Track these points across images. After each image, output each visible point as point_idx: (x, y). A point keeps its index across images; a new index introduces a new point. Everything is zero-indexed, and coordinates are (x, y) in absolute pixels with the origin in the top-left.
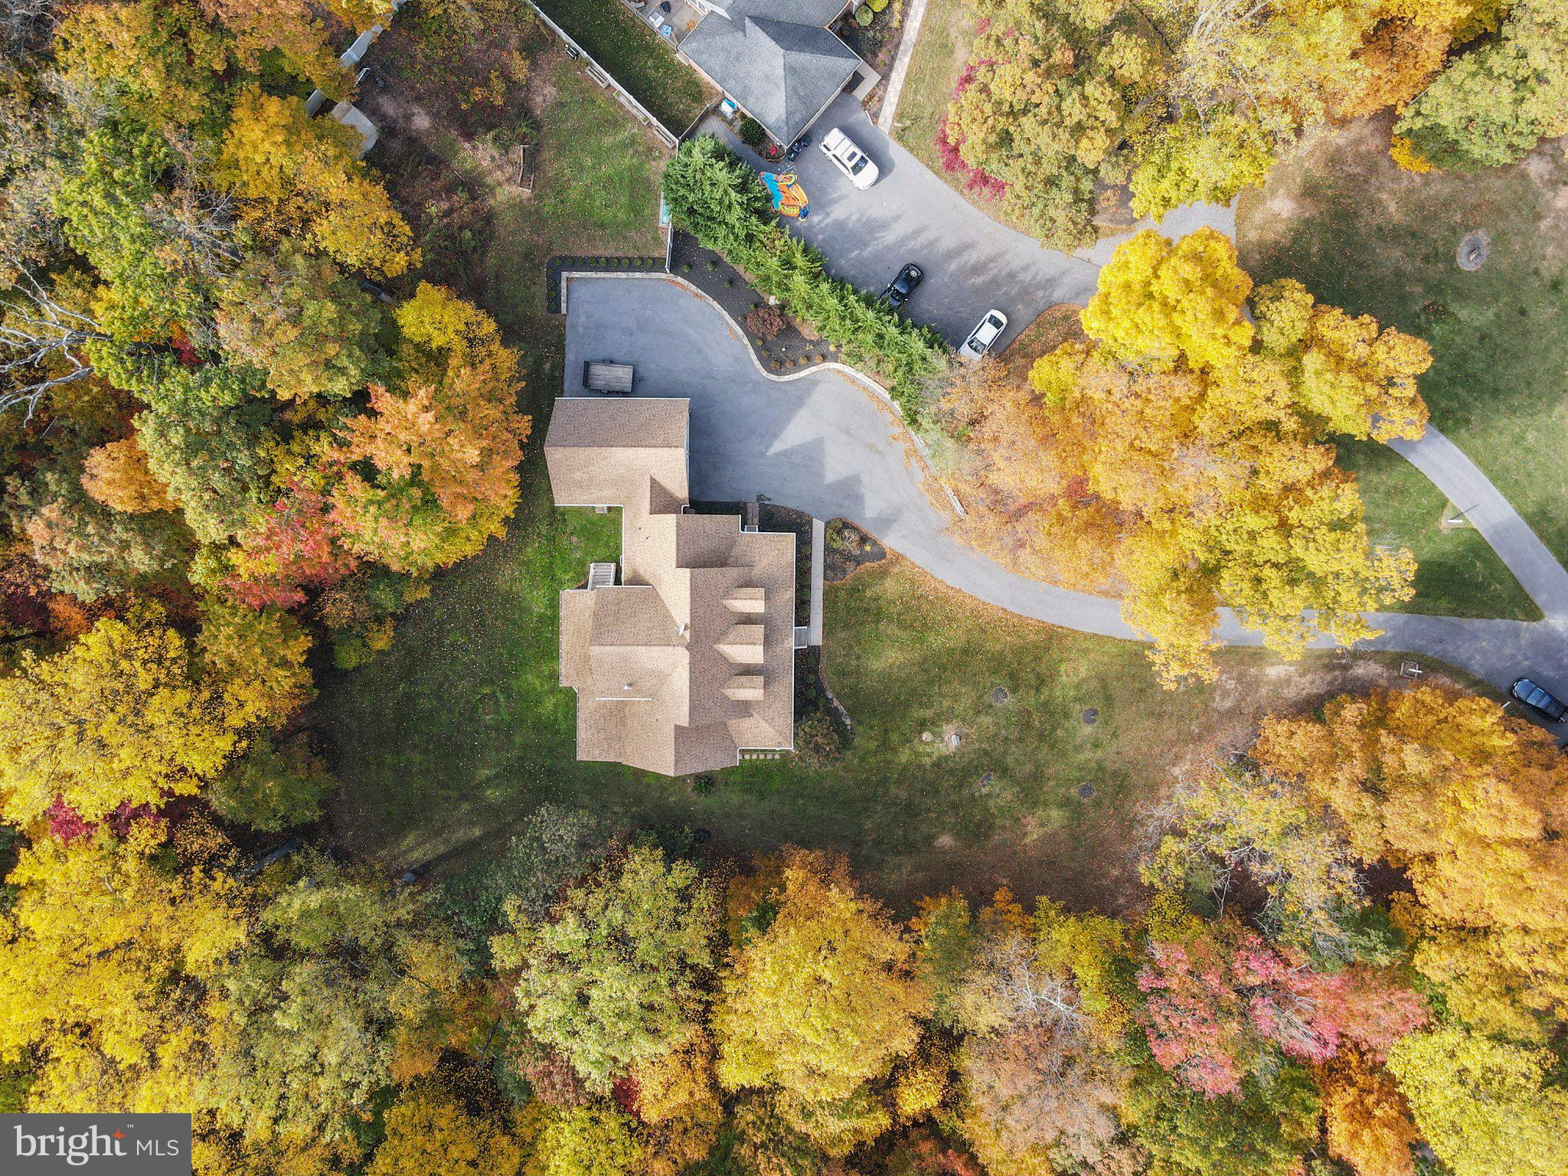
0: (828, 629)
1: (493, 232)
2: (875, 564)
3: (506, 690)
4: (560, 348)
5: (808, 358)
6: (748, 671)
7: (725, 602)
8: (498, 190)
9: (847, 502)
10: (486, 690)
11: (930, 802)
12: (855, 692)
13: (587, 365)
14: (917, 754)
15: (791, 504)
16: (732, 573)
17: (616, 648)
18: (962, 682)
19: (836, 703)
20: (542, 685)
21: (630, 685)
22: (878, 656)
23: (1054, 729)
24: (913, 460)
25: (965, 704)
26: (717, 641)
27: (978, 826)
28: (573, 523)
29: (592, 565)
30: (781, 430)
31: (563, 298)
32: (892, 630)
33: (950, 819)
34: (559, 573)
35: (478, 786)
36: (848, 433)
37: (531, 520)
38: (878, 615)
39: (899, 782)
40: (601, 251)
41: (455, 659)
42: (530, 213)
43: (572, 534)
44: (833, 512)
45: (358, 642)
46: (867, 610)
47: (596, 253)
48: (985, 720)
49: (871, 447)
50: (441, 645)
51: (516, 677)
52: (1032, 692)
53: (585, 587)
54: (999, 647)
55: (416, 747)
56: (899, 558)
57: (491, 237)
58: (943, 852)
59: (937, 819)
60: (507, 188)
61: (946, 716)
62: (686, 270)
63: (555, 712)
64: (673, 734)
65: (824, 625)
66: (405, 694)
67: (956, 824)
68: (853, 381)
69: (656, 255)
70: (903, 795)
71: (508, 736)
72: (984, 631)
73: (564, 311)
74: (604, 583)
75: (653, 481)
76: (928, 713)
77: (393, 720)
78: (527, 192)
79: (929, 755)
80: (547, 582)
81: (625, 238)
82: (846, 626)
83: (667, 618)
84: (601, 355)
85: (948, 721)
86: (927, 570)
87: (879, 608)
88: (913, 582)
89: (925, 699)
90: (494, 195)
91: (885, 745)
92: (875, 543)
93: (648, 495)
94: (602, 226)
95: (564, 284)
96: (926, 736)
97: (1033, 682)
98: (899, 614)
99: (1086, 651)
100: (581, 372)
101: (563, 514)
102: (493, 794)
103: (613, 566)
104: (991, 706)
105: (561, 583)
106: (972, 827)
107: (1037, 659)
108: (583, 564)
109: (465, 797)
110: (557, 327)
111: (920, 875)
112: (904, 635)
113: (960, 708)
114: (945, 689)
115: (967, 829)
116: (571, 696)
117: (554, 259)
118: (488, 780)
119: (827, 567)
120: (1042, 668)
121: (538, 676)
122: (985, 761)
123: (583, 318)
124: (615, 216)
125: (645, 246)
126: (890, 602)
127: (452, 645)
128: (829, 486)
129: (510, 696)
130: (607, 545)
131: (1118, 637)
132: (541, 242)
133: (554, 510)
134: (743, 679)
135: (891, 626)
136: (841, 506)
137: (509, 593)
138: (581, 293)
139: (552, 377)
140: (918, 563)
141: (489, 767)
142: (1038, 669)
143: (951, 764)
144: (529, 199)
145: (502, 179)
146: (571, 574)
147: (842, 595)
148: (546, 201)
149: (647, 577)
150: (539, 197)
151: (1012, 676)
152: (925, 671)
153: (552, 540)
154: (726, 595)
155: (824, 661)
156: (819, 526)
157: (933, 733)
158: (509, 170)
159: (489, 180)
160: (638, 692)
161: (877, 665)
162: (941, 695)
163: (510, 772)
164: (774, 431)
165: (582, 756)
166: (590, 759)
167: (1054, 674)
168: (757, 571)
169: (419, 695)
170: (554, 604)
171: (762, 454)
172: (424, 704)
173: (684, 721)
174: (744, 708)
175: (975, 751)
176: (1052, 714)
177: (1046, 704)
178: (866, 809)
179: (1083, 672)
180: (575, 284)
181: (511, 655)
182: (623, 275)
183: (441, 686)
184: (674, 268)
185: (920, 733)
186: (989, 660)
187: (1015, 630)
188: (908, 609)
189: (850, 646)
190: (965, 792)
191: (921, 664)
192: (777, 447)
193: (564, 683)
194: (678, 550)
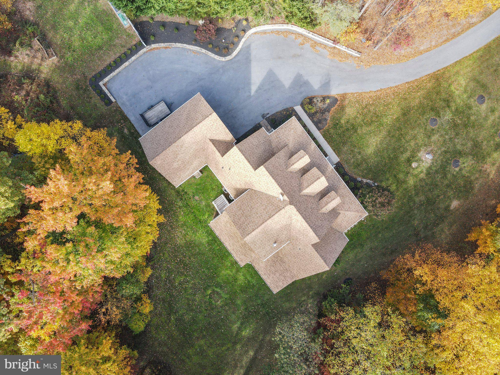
0: (337, 151)
1: (54, 89)
2: (336, 106)
3: (218, 285)
4: (125, 118)
5: (238, 36)
6: (323, 194)
7: (289, 170)
8: (42, 68)
9: (302, 89)
10: (209, 292)
11: (436, 192)
12: (369, 170)
13: (142, 116)
14: (416, 176)
15: (279, 108)
16: (282, 154)
17: (257, 230)
18: (413, 128)
19: (365, 181)
20: (232, 272)
21: (275, 242)
22: (368, 147)
23: (469, 118)
24: (318, 48)
25: (421, 138)
26: (300, 190)
27: (465, 186)
28: (190, 191)
29: (213, 203)
30: (250, 79)
31: (109, 95)
32: (365, 129)
33: (450, 193)
34: (201, 218)
35: (237, 334)
36: (280, 58)
37: (172, 203)
38: (354, 128)
39: (417, 194)
40: (109, 59)
41: (186, 289)
42: (64, 67)
43: (194, 196)
44: (300, 98)
45: (138, 316)
46: (347, 130)
47: (107, 63)
48: (435, 138)
49: (295, 56)
50: (175, 287)
51: (218, 276)
52: (447, 109)
53: (217, 214)
54: (417, 101)
55: (198, 338)
56: (344, 96)
57: (56, 92)
58: (457, 209)
59: (444, 197)
60: (45, 64)
61: (417, 150)
62: (152, 38)
63: (246, 278)
64: (314, 250)
65: (334, 150)
66: (176, 320)
67: (455, 193)
68: (265, 32)
69: (134, 43)
70: (422, 198)
71: (234, 303)
72: (405, 99)
73: (113, 100)
74: (224, 206)
75: (212, 141)
76: (407, 154)
77: (180, 334)
78: (55, 59)
79: (422, 172)
80: (199, 226)
81: (115, 46)
82: (344, 143)
83: (269, 198)
84: (146, 107)
85: (419, 151)
86: (360, 91)
87: (352, 125)
88: (358, 102)
89: (402, 149)
90: (42, 72)
91: (400, 182)
92: (328, 97)
93: (215, 149)
94: (100, 48)
95: (104, 88)
96: (414, 165)
97: (444, 104)
98: (363, 120)
99: (457, 73)
100: (142, 122)
101: (183, 191)
102: (246, 333)
103: (222, 195)
104: (433, 130)
105: (206, 221)
106: (462, 189)
107: (438, 93)
108: (208, 206)
109: (235, 343)
110: (116, 111)
111: (454, 227)
112: (372, 128)
113: (420, 142)
114: (408, 138)
115: (461, 191)
116: (249, 267)
117: (90, 80)
118: (240, 328)
119: (316, 124)
120: (444, 96)
121: (227, 269)
122: (448, 156)
123: (125, 97)
124: (102, 39)
125: (126, 43)
126: (355, 118)
127: (180, 284)
128: (290, 88)
129: (221, 287)
130: (213, 189)
131: (467, 55)
132: (79, 77)
133: (178, 192)
134: (325, 199)
135: (364, 128)
136: (301, 93)
137: (186, 243)
138: (115, 86)
139: (132, 134)
140: (354, 92)
141: (235, 323)
142: (442, 97)
143: (434, 169)
144: (59, 62)
145: (39, 61)
146: (207, 214)
147: (332, 131)
148: (67, 56)
149: (243, 187)
150: (62, 57)
151: (432, 109)
152: (393, 136)
153: (187, 205)
154: (287, 166)
155: (345, 166)
156: (298, 109)
157: (416, 161)
158: (39, 55)
159: (34, 67)
160: (281, 243)
161: (370, 150)
162: (407, 142)
163: (246, 318)
164: (247, 83)
165: (275, 291)
166: (280, 289)
167: (451, 95)
168: (291, 145)
169: (182, 315)
170: (210, 233)
171: (250, 96)
172: (187, 318)
173: (315, 240)
174: (334, 213)
175: (440, 155)
176: (463, 112)
177: (457, 109)
178: (410, 217)
179: (463, 82)
180: (109, 85)
181: (208, 269)
182: (127, 64)
183: (188, 304)
184: (147, 42)
185: (410, 165)
186: (417, 110)
187: (419, 88)
188: (365, 115)
189: (352, 151)
190: (449, 176)
191: (388, 135)
192: (254, 88)
193: (242, 264)
194: (249, 162)
